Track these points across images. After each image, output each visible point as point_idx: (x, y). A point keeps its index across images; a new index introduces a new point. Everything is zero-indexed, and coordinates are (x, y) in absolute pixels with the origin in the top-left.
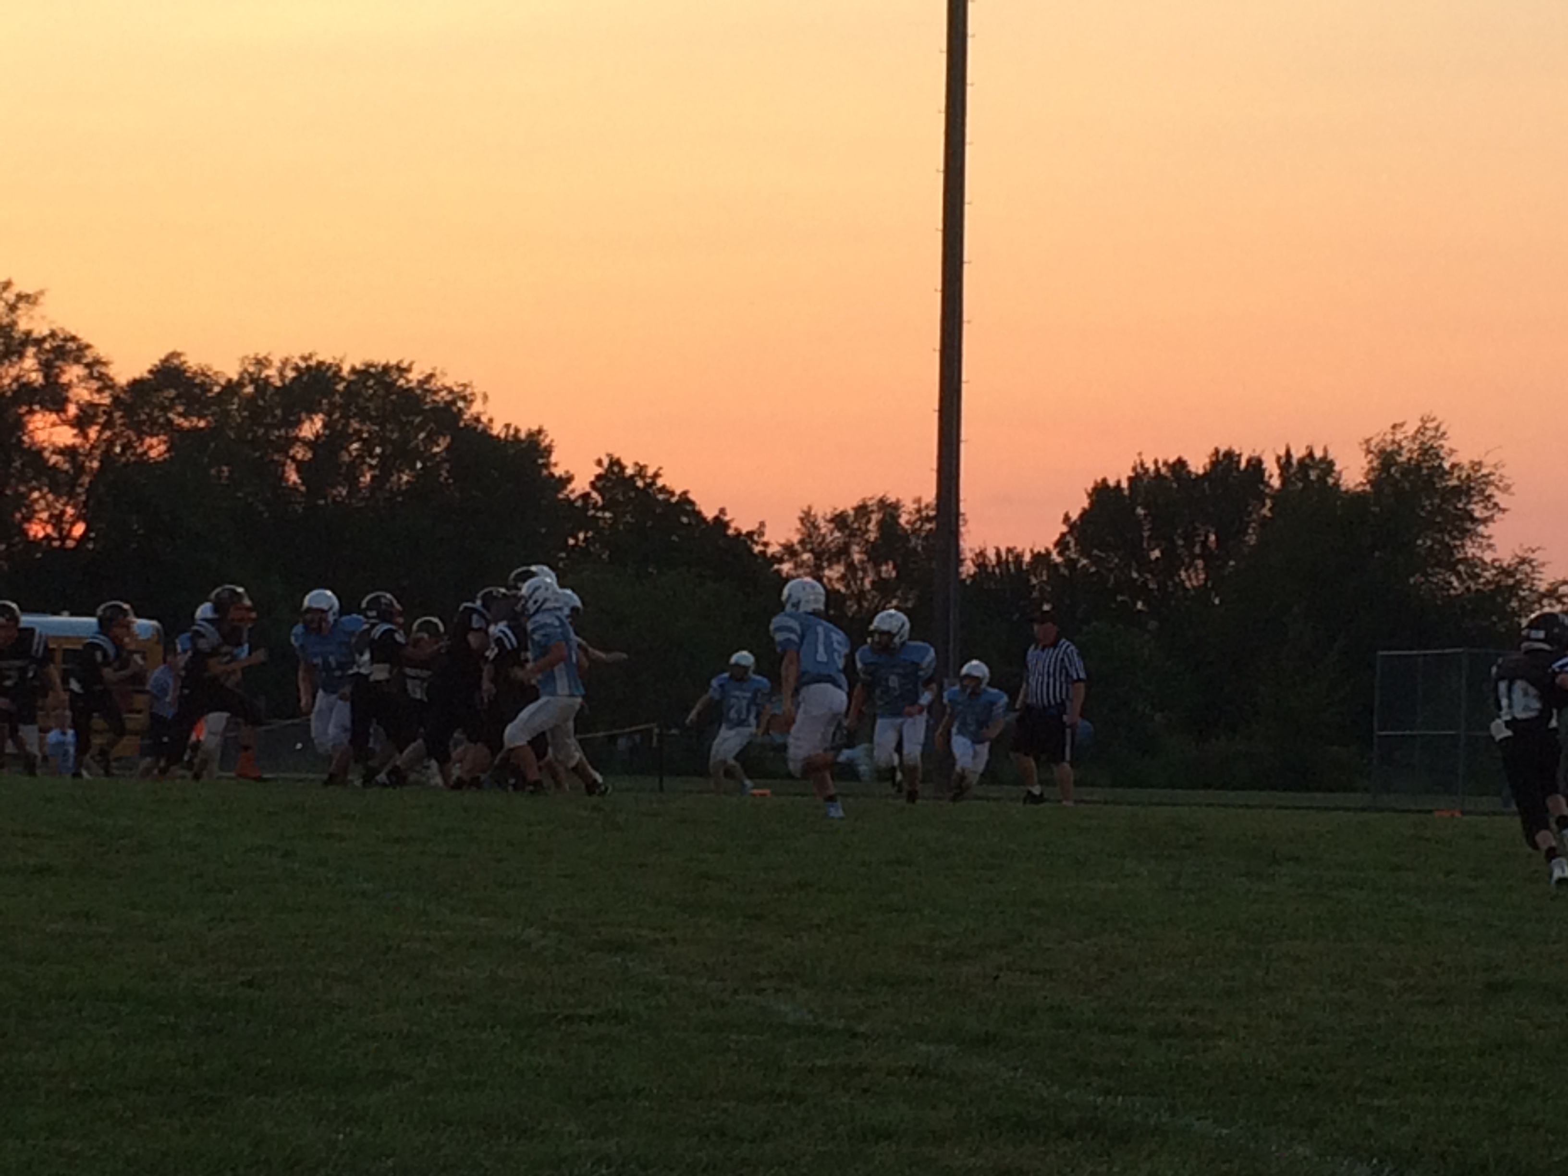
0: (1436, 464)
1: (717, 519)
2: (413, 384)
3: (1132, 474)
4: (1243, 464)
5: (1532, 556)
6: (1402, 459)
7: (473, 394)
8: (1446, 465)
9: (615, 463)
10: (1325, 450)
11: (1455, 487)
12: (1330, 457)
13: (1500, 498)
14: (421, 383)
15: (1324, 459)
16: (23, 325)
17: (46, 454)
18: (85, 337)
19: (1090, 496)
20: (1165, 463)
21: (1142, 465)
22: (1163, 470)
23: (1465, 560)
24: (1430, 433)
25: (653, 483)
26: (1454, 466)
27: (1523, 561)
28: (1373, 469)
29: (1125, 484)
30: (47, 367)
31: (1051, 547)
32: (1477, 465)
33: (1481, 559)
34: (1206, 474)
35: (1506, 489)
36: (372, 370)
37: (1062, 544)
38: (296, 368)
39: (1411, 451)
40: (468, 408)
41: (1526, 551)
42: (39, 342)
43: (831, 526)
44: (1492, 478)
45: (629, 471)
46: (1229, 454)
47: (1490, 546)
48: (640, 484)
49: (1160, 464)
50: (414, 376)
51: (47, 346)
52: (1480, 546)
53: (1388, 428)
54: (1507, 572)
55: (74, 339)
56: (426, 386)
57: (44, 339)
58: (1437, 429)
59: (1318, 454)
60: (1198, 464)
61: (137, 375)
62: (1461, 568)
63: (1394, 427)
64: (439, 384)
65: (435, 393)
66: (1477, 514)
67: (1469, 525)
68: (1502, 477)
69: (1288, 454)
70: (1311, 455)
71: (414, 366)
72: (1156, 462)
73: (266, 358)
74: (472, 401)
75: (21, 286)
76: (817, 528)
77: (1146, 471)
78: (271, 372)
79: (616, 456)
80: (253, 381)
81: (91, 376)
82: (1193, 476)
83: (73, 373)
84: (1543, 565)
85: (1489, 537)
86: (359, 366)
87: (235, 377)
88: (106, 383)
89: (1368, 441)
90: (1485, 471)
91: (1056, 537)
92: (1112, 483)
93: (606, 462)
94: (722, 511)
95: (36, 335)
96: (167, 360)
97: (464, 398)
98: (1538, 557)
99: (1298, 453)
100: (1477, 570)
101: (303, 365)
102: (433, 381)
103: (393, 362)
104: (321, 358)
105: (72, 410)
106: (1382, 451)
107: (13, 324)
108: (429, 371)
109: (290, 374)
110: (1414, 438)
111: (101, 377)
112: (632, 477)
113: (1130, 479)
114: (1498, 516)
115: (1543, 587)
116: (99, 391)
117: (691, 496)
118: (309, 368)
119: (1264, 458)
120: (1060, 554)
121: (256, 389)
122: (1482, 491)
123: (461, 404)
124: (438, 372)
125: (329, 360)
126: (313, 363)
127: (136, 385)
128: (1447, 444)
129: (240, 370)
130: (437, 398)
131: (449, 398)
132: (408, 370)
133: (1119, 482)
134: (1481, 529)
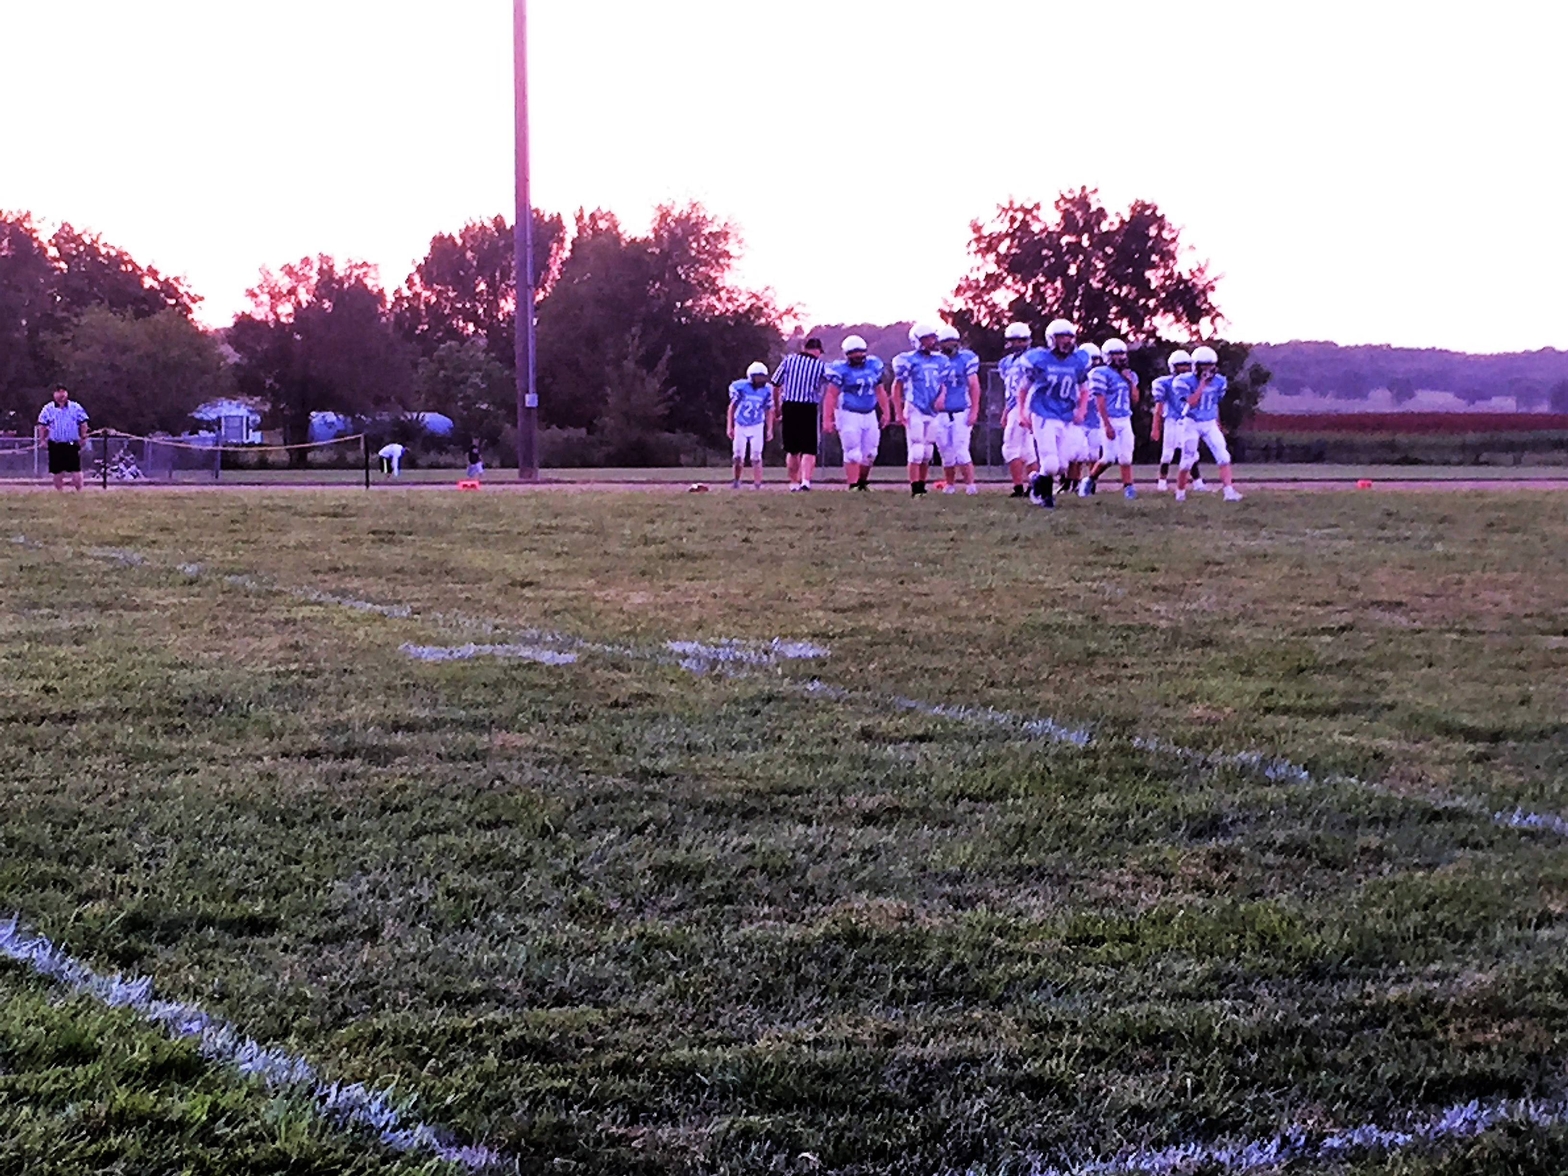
1: (149, 270)
3: (463, 228)
4: (547, 219)
6: (675, 213)
8: (709, 218)
9: (66, 225)
11: (715, 233)
15: (608, 215)
19: (431, 246)
21: (471, 221)
23: (724, 288)
25: (97, 240)
26: (714, 217)
29: (456, 235)
31: (403, 284)
33: (735, 287)
37: (410, 281)
43: (282, 273)
45: (78, 232)
52: (735, 277)
54: (756, 297)
59: (604, 211)
62: (721, 294)
66: (731, 252)
67: (725, 260)
69: (581, 210)
70: (598, 211)
72: (481, 219)
76: (271, 275)
77: (474, 226)
82: (508, 228)
91: (407, 276)
92: (446, 235)
93: (58, 225)
99: (589, 209)
100: (734, 296)
106: (660, 207)
112: (80, 235)
113: (461, 232)
115: (782, 308)
117: (127, 250)
119: (563, 214)
120: (409, 288)
122: (736, 235)
133: (453, 235)
134: (733, 262)
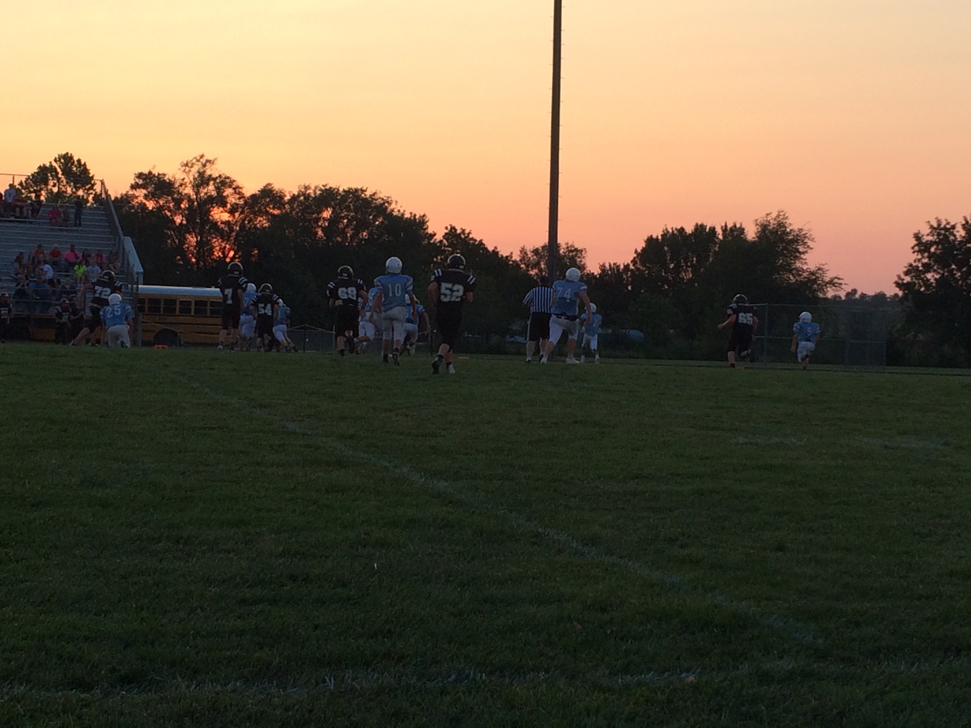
0: (784, 229)
1: (494, 251)
2: (368, 196)
3: (662, 233)
4: (707, 230)
5: (823, 267)
6: (771, 228)
7: (391, 200)
8: (788, 230)
9: (453, 228)
10: (741, 224)
11: (791, 239)
12: (743, 226)
13: (810, 243)
14: (371, 196)
15: (740, 228)
16: (208, 172)
17: (219, 224)
18: (233, 177)
19: (646, 242)
20: (676, 229)
21: (666, 229)
22: (675, 232)
23: (796, 269)
24: (781, 217)
25: (468, 236)
26: (791, 230)
27: (819, 269)
28: (759, 232)
29: (660, 237)
30: (218, 189)
31: (629, 263)
32: (801, 230)
33: (802, 268)
34: (692, 233)
35: (813, 240)
36: (351, 191)
37: (634, 261)
38: (321, 190)
39: (774, 224)
40: (390, 206)
41: (820, 265)
42: (215, 179)
43: (532, 254)
44: (807, 235)
45: (459, 231)
46: (702, 225)
47: (806, 263)
48: (463, 236)
49: (674, 229)
50: (368, 193)
51: (218, 181)
52: (802, 263)
53: (765, 215)
54: (813, 273)
55: (228, 178)
56: (373, 197)
57: (216, 178)
58: (784, 215)
59: (738, 226)
60: (689, 229)
61: (254, 193)
62: (794, 272)
63: (768, 215)
64: (378, 196)
65: (376, 200)
66: (801, 250)
67: (798, 254)
68: (811, 235)
69: (726, 226)
70: (735, 226)
71: (368, 189)
72: (672, 228)
73: (309, 186)
74: (391, 204)
75: (207, 157)
76: (527, 255)
77: (668, 232)
78: (311, 191)
79: (453, 225)
80: (304, 194)
81: (235, 192)
82: (688, 234)
83: (228, 191)
84: (827, 270)
85: (806, 259)
86: (346, 189)
87: (296, 194)
88: (241, 196)
89: (756, 220)
90: (804, 232)
91: (632, 258)
92: (654, 237)
93: (449, 228)
94: (496, 248)
95: (214, 176)
96: (266, 187)
97: (388, 202)
98: (826, 267)
99: (730, 226)
100: (800, 273)
101: (323, 188)
102: (376, 195)
103: (359, 187)
104: (331, 186)
105: (229, 206)
106: (762, 225)
107: (204, 172)
108: (374, 191)
109: (318, 192)
110: (775, 219)
111: (239, 193)
112: (460, 234)
113: (662, 235)
114: (809, 251)
115: (827, 280)
116: (239, 199)
117: (484, 242)
118: (326, 189)
119: (716, 227)
120: (634, 265)
121: (305, 198)
122: (803, 241)
123: (386, 205)
124: (378, 192)
125: (334, 187)
126: (328, 187)
127: (253, 196)
128: (788, 221)
129: (298, 190)
130: (377, 202)
131: (382, 202)
132: (365, 191)
133: (657, 237)
134: (802, 256)
